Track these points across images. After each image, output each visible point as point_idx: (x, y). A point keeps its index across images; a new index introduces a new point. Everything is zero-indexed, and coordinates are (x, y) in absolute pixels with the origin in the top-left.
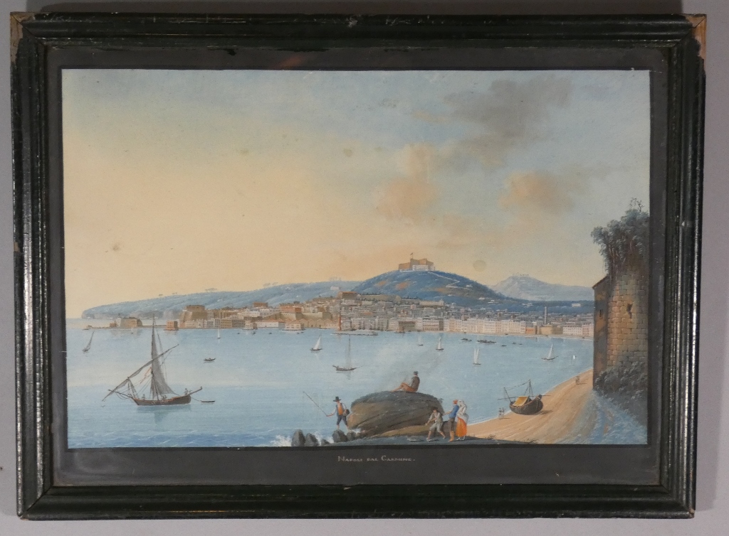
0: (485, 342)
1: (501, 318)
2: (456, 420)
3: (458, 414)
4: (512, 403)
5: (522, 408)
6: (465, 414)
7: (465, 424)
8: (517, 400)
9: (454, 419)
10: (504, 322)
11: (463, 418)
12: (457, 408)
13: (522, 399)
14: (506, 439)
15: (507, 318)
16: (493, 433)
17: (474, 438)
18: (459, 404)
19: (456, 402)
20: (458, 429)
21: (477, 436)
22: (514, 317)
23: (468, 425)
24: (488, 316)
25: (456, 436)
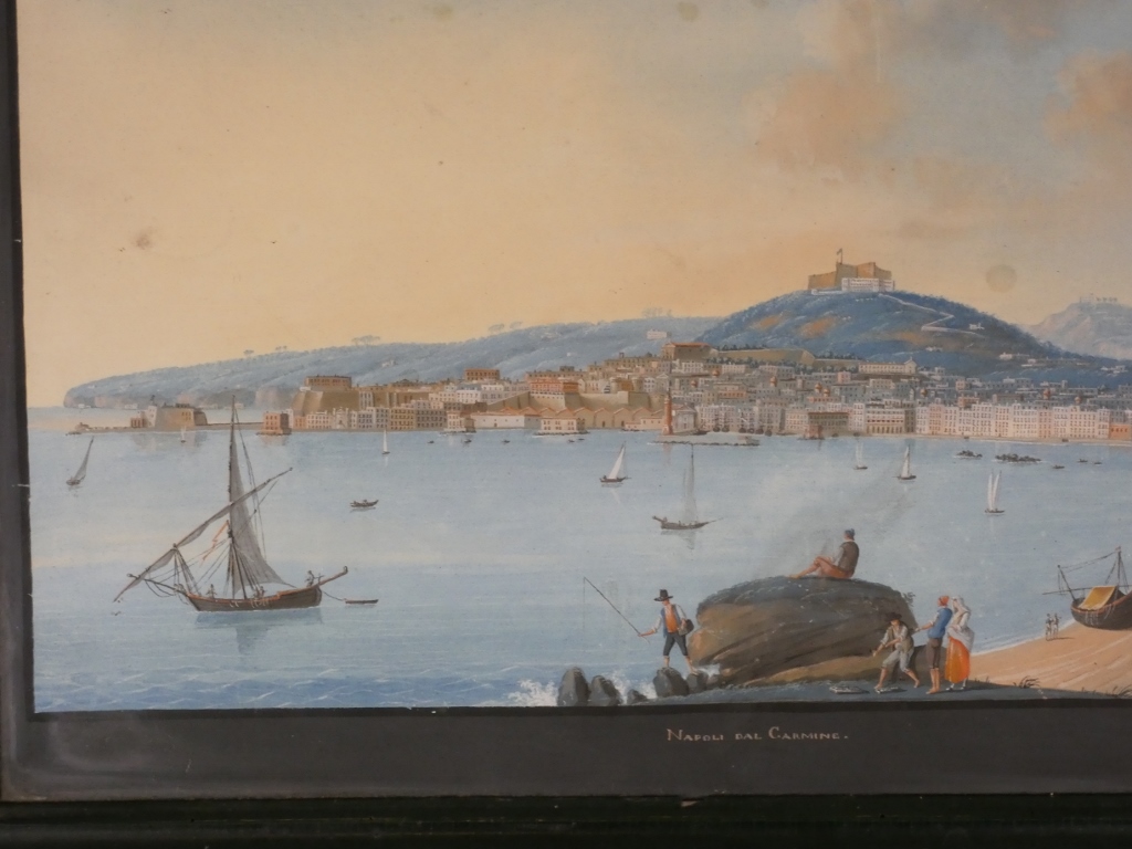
0: (1014, 459)
1: (1050, 401)
2: (946, 643)
3: (949, 630)
4: (1076, 602)
5: (1102, 614)
6: (966, 629)
7: (966, 653)
8: (1088, 594)
9: (940, 640)
10: (1059, 411)
11: (963, 638)
12: (949, 614)
13: (1101, 591)
14: (1063, 686)
15: (1065, 402)
16: (1032, 674)
17: (987, 686)
18: (951, 606)
19: (944, 602)
20: (949, 662)
21: (993, 680)
22: (1083, 398)
23: (973, 654)
24: (1022, 398)
25: (944, 681)
